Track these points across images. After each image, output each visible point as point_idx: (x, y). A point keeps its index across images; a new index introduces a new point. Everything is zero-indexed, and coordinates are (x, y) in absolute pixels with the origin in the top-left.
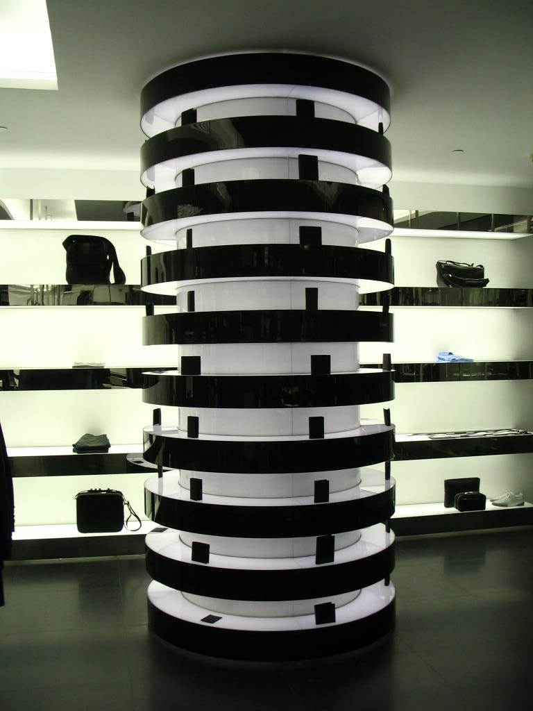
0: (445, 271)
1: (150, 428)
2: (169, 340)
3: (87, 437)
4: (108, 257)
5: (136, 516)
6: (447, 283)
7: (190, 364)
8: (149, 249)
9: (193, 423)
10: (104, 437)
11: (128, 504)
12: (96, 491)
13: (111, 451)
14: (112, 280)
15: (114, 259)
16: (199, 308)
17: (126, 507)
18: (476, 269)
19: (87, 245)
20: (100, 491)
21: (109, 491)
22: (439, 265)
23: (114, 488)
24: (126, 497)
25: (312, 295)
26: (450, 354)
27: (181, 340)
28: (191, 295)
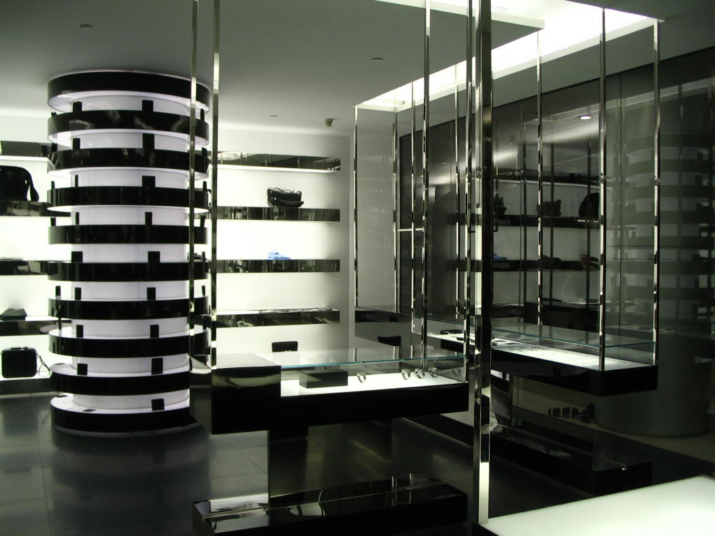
0: (274, 195)
1: (54, 297)
2: (64, 241)
3: (10, 310)
4: (26, 182)
5: (45, 365)
6: (273, 204)
7: (77, 256)
8: (53, 183)
9: (78, 291)
10: (23, 310)
11: (40, 357)
12: (16, 348)
13: (27, 319)
14: (29, 198)
15: (31, 183)
16: (82, 223)
17: (38, 360)
18: (296, 195)
19: (10, 173)
20: (19, 348)
21: (26, 348)
22: (269, 191)
23: (30, 346)
24: (39, 352)
25: (149, 216)
26: (277, 253)
27: (72, 241)
28: (77, 215)
